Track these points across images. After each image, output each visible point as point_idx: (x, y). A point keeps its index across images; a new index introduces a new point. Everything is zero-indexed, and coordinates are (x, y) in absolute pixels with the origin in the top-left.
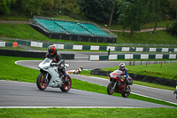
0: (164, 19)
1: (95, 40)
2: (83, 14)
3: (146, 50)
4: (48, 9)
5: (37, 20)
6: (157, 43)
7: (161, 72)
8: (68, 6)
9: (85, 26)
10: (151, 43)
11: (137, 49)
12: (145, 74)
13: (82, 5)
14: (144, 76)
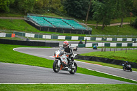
0: (128, 16)
1: (75, 32)
2: (66, 12)
3: (114, 40)
4: (39, 8)
5: (30, 16)
6: (123, 34)
7: (126, 57)
8: (54, 6)
9: (67, 21)
10: (118, 34)
11: (108, 39)
12: (113, 58)
13: (65, 5)
14: (113, 60)
